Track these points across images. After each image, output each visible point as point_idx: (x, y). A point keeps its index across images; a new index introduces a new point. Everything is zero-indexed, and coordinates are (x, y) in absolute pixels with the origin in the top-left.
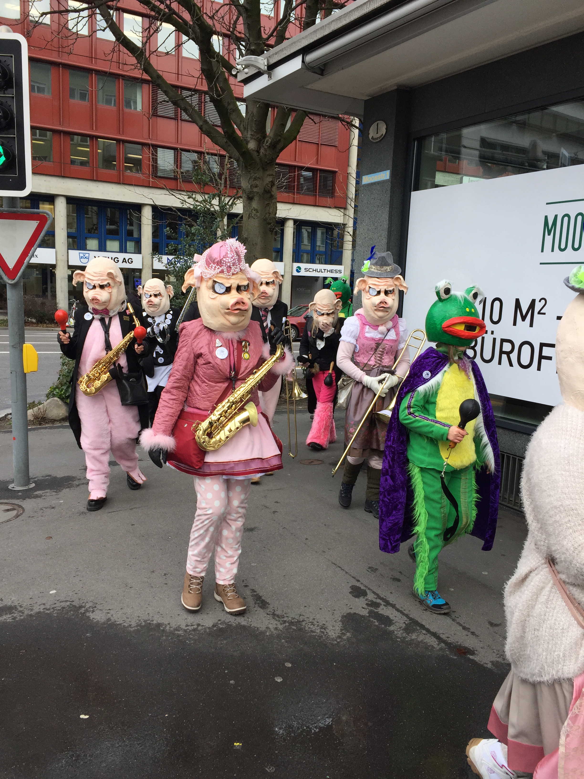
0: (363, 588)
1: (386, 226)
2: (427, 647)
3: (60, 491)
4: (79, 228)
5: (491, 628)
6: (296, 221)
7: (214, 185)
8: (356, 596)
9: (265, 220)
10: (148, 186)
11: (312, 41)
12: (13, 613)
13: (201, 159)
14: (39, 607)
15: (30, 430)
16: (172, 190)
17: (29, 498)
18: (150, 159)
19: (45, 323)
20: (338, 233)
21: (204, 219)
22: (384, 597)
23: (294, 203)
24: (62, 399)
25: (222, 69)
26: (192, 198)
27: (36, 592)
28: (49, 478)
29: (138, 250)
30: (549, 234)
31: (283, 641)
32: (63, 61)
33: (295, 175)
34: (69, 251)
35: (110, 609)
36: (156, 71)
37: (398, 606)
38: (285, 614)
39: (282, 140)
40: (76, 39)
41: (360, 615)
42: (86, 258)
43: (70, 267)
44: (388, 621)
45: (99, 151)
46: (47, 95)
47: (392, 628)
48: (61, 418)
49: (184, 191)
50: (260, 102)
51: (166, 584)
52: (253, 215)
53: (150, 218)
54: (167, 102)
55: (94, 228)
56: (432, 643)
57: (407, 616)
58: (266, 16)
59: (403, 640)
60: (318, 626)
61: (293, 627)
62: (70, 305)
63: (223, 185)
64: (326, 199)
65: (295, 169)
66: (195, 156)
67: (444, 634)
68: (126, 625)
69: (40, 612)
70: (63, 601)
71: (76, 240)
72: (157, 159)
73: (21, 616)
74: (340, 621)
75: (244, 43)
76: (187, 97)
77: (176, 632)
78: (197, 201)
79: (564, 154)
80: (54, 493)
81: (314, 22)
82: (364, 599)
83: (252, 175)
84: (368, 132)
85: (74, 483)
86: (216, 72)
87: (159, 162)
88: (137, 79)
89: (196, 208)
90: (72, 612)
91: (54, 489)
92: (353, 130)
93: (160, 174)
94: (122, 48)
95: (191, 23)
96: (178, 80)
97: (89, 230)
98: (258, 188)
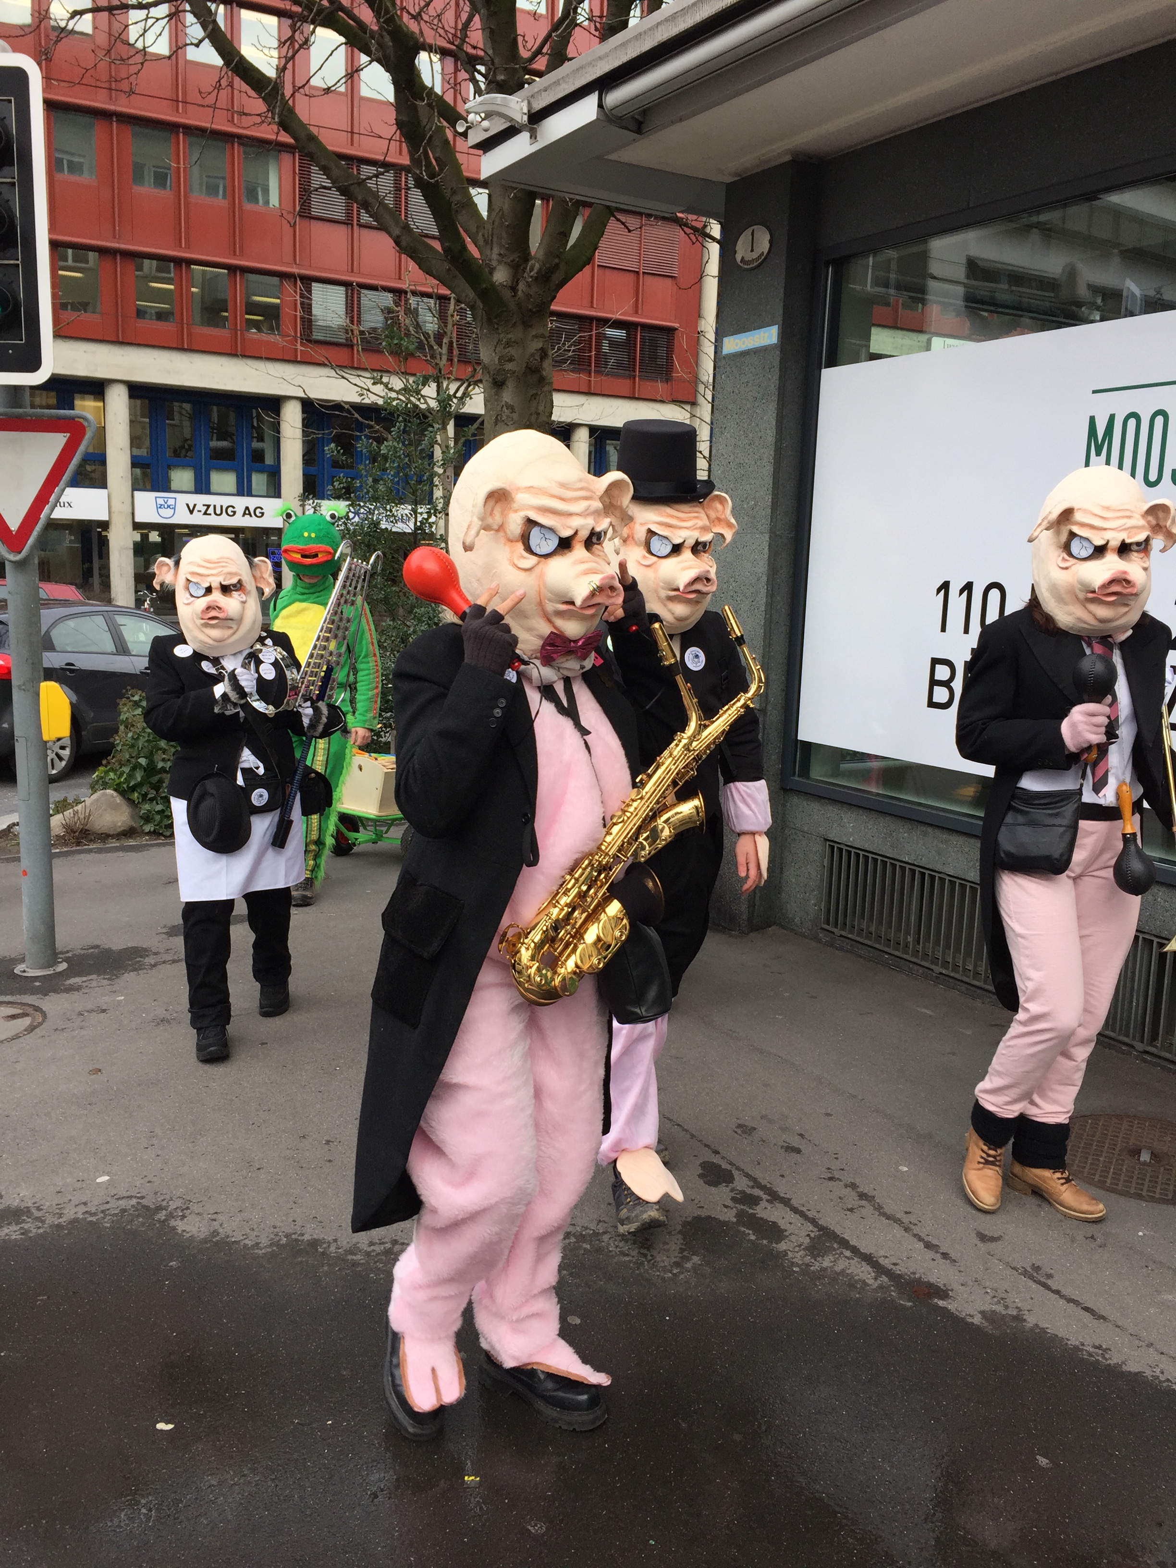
0: (725, 1165)
1: (770, 436)
2: (853, 1283)
3: (117, 977)
4: (154, 447)
5: (981, 1245)
6: (594, 430)
7: (426, 356)
8: (711, 1183)
10: (293, 360)
11: (617, 63)
12: (24, 1221)
13: (400, 305)
14: (75, 1210)
15: (59, 855)
16: (342, 367)
17: (56, 991)
18: (296, 305)
21: (406, 425)
22: (769, 1186)
23: (589, 393)
24: (122, 793)
25: (440, 122)
26: (382, 383)
27: (68, 1180)
28: (97, 951)
29: (275, 491)
30: (1098, 454)
32: (119, 109)
33: (591, 335)
34: (136, 493)
35: (216, 1213)
36: (303, 126)
37: (794, 1202)
39: (563, 266)
40: (142, 64)
41: (721, 1221)
42: (169, 507)
43: (137, 526)
44: (775, 1232)
45: (193, 289)
46: (87, 177)
47: (783, 1246)
48: (119, 830)
49: (365, 369)
50: (516, 188)
51: (330, 1161)
52: (504, 417)
53: (299, 424)
54: (329, 188)
55: (186, 447)
56: (863, 1276)
57: (813, 1221)
58: (528, 13)
59: (805, 1270)
61: (585, 1245)
62: (139, 602)
63: (445, 358)
64: (656, 384)
65: (591, 323)
66: (388, 299)
67: (886, 1257)
68: (249, 1243)
69: (76, 1220)
70: (123, 1198)
71: (148, 470)
72: (311, 305)
73: (39, 1228)
74: (679, 1233)
75: (482, 69)
76: (370, 178)
77: (350, 1257)
78: (391, 390)
79: (1132, 293)
80: (106, 982)
81: (624, 25)
82: (728, 1189)
83: (501, 336)
84: (737, 248)
85: (147, 960)
86: (428, 127)
87: (314, 312)
88: (267, 142)
89: (389, 404)
90: (141, 1220)
91: (105, 973)
92: (707, 244)
93: (317, 335)
94: (237, 80)
95: (375, 28)
96: (352, 145)
97: (175, 451)
98: (515, 362)
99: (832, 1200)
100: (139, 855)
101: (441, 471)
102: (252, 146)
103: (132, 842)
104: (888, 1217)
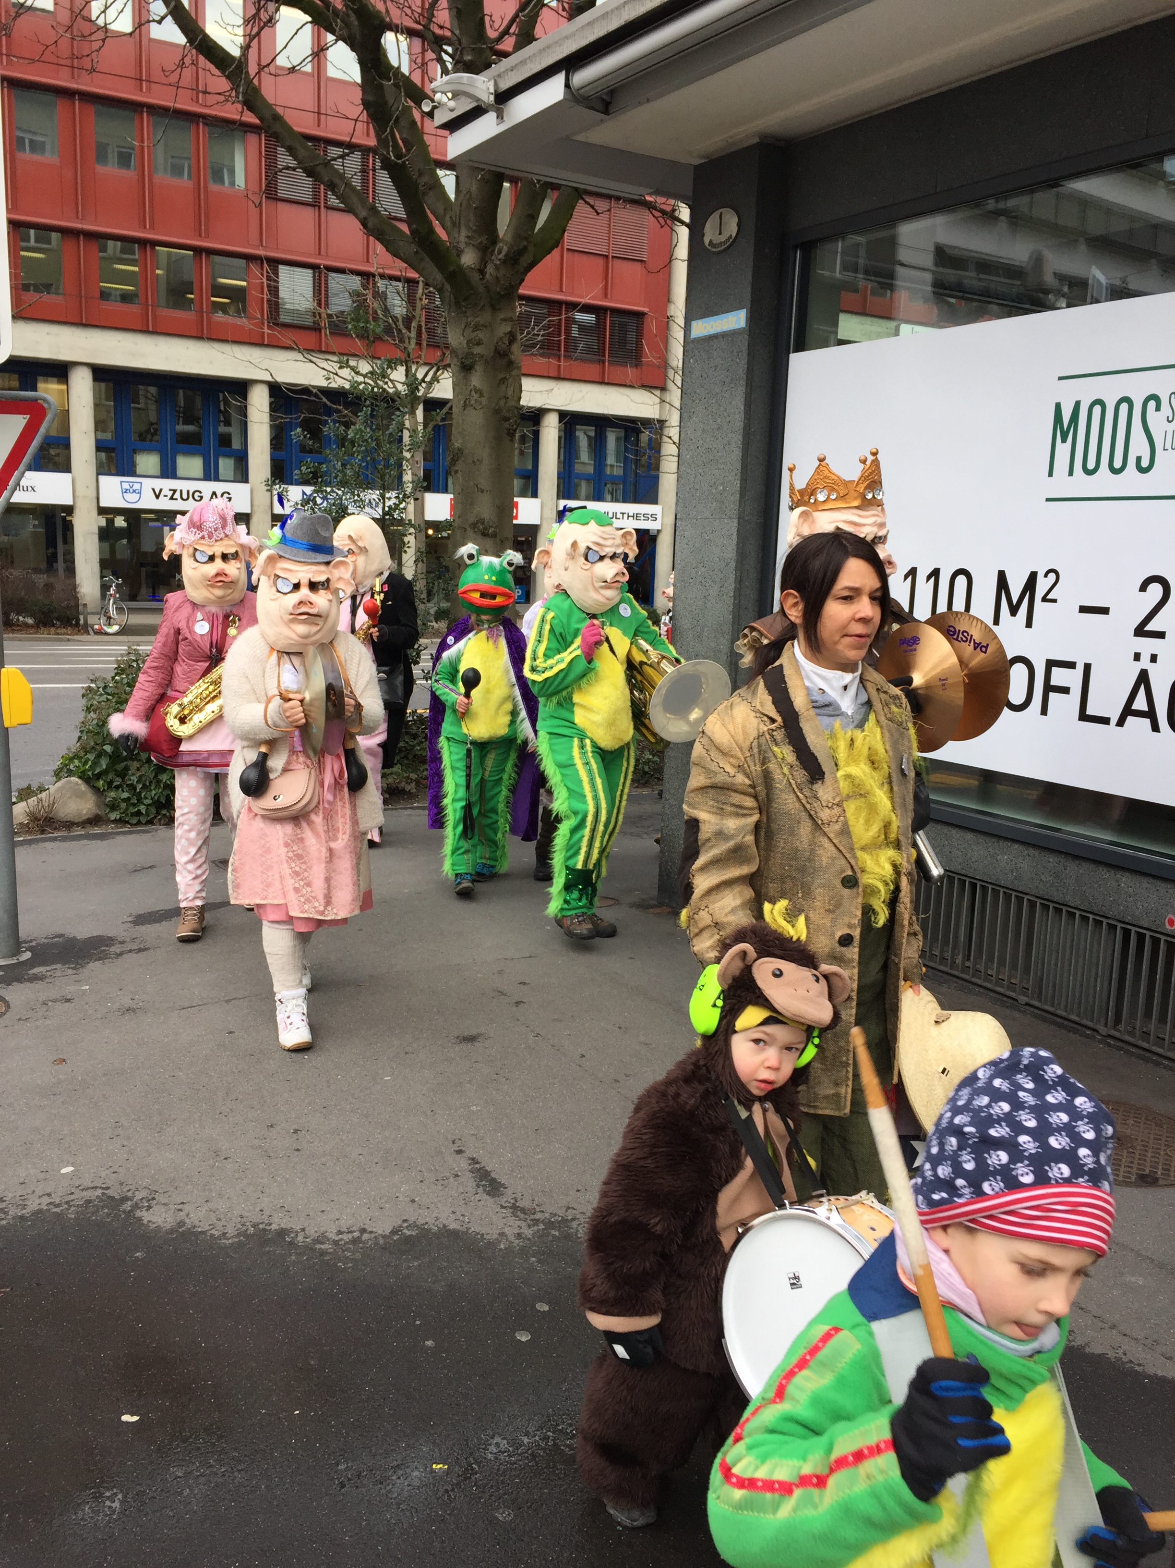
1: (738, 420)
3: (83, 967)
4: (119, 430)
6: (563, 415)
7: (395, 340)
9: (497, 411)
10: (260, 343)
11: (584, 42)
13: (368, 289)
14: (38, 1201)
15: (22, 843)
16: (309, 351)
17: (20, 980)
18: (262, 287)
19: (53, 625)
20: (650, 439)
21: (373, 410)
23: (558, 378)
24: (87, 780)
25: (407, 102)
26: (349, 367)
27: (32, 1171)
28: (61, 940)
29: (242, 475)
30: (1064, 440)
31: (533, 1259)
32: (81, 87)
33: (560, 319)
34: (100, 477)
35: (182, 1203)
36: (269, 106)
38: (538, 1205)
39: (531, 248)
40: (104, 40)
42: (134, 491)
43: (102, 511)
45: (158, 272)
46: (50, 157)
48: (85, 818)
49: (334, 353)
50: (483, 170)
51: (298, 1150)
52: (473, 402)
53: (266, 408)
54: (294, 169)
55: (152, 431)
61: (553, 1232)
62: (105, 588)
63: (413, 342)
64: (625, 369)
66: (355, 282)
68: (216, 1233)
69: (40, 1211)
70: (88, 1189)
71: (113, 454)
72: (278, 288)
73: (2, 1219)
75: (449, 49)
76: (335, 159)
77: (318, 1246)
78: (358, 373)
79: (1098, 280)
80: (70, 971)
81: (592, 4)
83: (469, 319)
84: (704, 230)
85: (113, 949)
86: (393, 109)
87: (282, 294)
88: (233, 122)
89: (356, 388)
90: (106, 1210)
91: (69, 962)
92: (676, 228)
93: (285, 318)
94: (201, 57)
95: (340, 7)
96: (319, 126)
97: (140, 435)
98: (483, 346)
100: (105, 843)
101: (408, 455)
102: (216, 126)
103: (97, 830)
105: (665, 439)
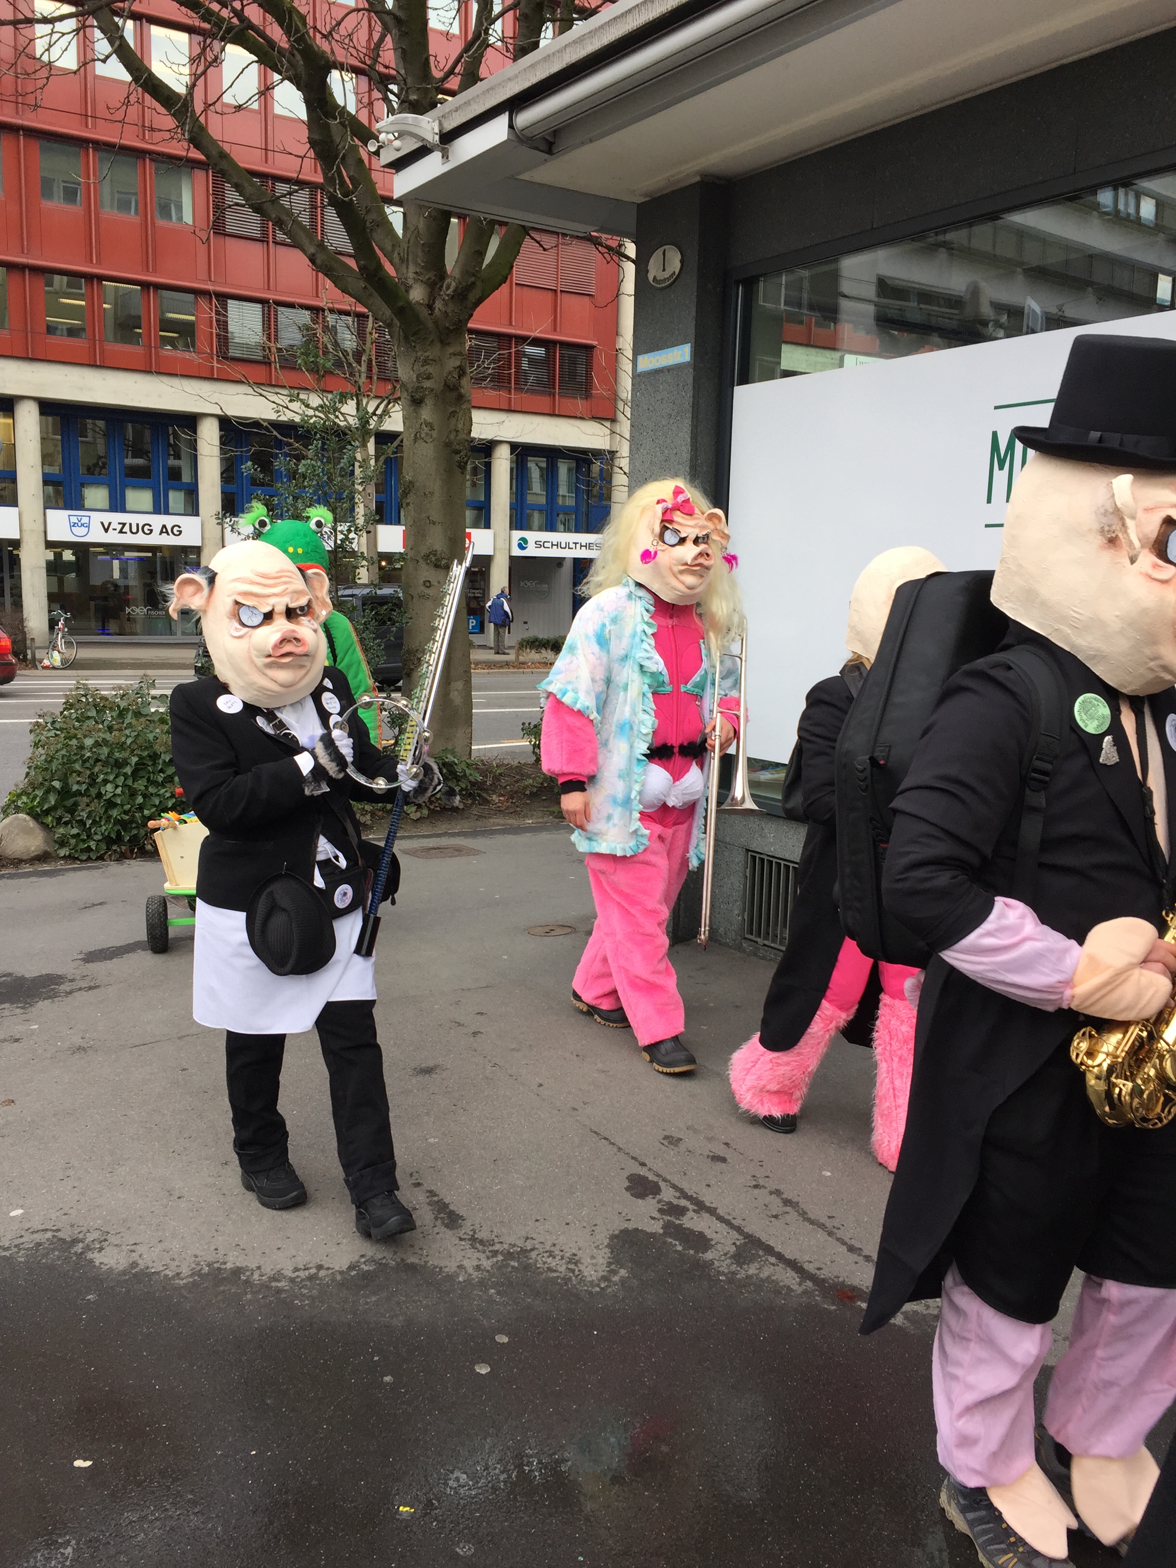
0: (651, 1177)
1: (685, 453)
2: (777, 1290)
3: (31, 1006)
4: (67, 464)
6: (514, 447)
7: (345, 374)
8: (639, 1196)
9: (448, 445)
10: (209, 377)
11: (526, 84)
13: (318, 323)
16: (259, 384)
18: (211, 322)
20: (601, 470)
21: (324, 444)
22: (695, 1196)
23: (509, 410)
24: (36, 816)
25: (353, 141)
26: (299, 400)
28: (9, 979)
29: (193, 508)
30: (1001, 468)
31: (493, 1291)
32: (26, 123)
33: (510, 353)
34: (48, 511)
35: (135, 1244)
36: (214, 142)
37: (720, 1211)
38: (497, 1237)
39: (479, 283)
40: (47, 78)
41: (647, 1233)
42: (82, 525)
43: (50, 545)
44: (701, 1241)
45: (105, 306)
47: (709, 1255)
48: (32, 855)
49: (284, 387)
50: (430, 207)
52: (423, 435)
53: (217, 442)
54: (243, 206)
55: (100, 464)
56: (787, 1282)
57: (739, 1229)
58: (441, 33)
59: (731, 1277)
60: (562, 1258)
61: (512, 1263)
62: (53, 622)
63: (364, 376)
64: (575, 401)
65: (511, 341)
66: (305, 317)
67: (810, 1262)
68: (170, 1274)
70: (38, 1231)
71: (61, 488)
72: (227, 322)
74: (606, 1246)
75: (394, 88)
76: (284, 196)
77: (274, 1284)
78: (309, 407)
79: (1033, 310)
80: (19, 1011)
81: (536, 45)
82: (655, 1201)
83: (419, 354)
84: (649, 268)
85: (62, 987)
86: (340, 147)
87: (231, 328)
88: (179, 158)
89: (306, 422)
90: (57, 1253)
91: (18, 1001)
92: (621, 264)
93: (233, 352)
94: (147, 96)
95: (287, 46)
96: (266, 162)
97: (89, 469)
98: (433, 380)
99: (757, 1208)
100: (53, 880)
101: (360, 488)
102: (163, 162)
103: (46, 867)
104: (812, 1222)
105: (616, 470)
